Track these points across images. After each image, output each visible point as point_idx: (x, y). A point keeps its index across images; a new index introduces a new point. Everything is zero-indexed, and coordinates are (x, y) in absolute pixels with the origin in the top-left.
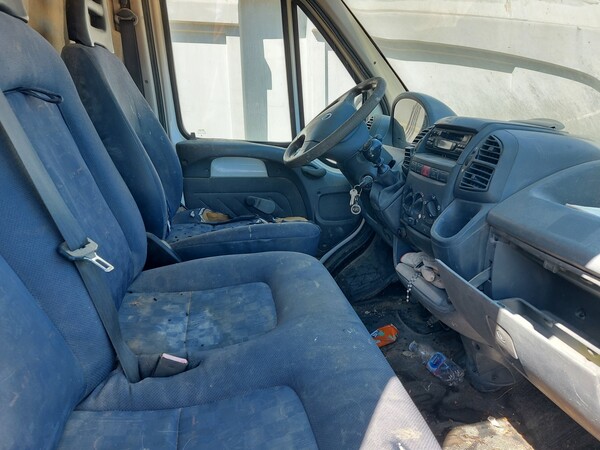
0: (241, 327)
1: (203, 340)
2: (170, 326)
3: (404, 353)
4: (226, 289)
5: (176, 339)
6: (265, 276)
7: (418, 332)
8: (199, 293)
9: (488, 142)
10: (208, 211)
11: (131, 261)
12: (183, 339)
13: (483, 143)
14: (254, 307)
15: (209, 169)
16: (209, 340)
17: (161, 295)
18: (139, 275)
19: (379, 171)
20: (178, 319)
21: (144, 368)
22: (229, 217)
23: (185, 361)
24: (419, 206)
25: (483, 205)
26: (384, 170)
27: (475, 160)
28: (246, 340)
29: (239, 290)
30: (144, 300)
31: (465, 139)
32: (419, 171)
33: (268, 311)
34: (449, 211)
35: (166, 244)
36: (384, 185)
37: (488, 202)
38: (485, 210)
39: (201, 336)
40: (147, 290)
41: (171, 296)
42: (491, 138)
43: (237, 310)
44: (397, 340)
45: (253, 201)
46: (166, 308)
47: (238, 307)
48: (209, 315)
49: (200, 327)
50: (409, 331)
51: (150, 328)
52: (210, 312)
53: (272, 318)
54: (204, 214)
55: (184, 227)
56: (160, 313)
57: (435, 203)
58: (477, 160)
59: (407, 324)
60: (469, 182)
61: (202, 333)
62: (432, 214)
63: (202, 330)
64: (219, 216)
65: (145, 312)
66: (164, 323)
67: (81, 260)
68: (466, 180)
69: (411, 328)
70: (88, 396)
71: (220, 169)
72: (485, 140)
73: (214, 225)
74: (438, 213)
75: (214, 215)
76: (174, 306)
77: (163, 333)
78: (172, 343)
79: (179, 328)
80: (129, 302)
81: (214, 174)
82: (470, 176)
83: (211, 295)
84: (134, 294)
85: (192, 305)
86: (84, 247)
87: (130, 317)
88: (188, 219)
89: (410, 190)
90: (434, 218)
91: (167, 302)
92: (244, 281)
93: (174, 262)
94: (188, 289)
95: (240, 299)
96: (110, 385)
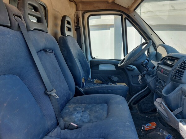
0: (96, 117)
1: (84, 120)
2: (77, 114)
3: (158, 133)
4: (95, 105)
5: (77, 119)
6: (107, 102)
7: (164, 126)
8: (87, 105)
9: (183, 62)
10: (96, 80)
11: (69, 94)
12: (79, 119)
13: (181, 63)
14: (101, 111)
15: (98, 67)
16: (86, 120)
17: (77, 105)
18: (72, 98)
19: (148, 70)
20: (80, 113)
21: (66, 126)
22: (103, 82)
23: (77, 126)
24: (160, 83)
25: (180, 84)
26: (149, 70)
27: (178, 69)
28: (96, 122)
29: (99, 106)
30: (72, 106)
31: (176, 61)
32: (160, 71)
33: (105, 113)
34: (169, 85)
35: (81, 90)
36: (150, 75)
37: (182, 83)
38: (181, 86)
39: (84, 119)
40: (74, 103)
41: (79, 105)
42: (184, 61)
43: (96, 112)
44: (156, 128)
45: (111, 77)
46: (77, 109)
47: (97, 111)
48: (88, 112)
49: (85, 116)
50: (161, 125)
51: (71, 114)
52: (89, 111)
53: (105, 116)
54: (95, 81)
55: (89, 84)
56: (75, 110)
57: (165, 82)
58: (179, 69)
59: (161, 123)
60: (176, 76)
61: (85, 118)
62: (164, 86)
63: (85, 117)
64: (100, 81)
65: (71, 109)
66: (76, 113)
67: (51, 95)
68: (174, 75)
69: (162, 124)
70: (49, 132)
71: (102, 67)
72: (182, 62)
73: (97, 84)
74: (165, 85)
75: (98, 81)
76: (80, 108)
77: (74, 116)
78: (76, 120)
79: (79, 115)
80: (68, 106)
81: (99, 69)
82: (176, 74)
83: (90, 106)
84: (70, 104)
85: (85, 109)
86: (52, 91)
87: (67, 111)
88: (90, 82)
89: (158, 77)
90: (164, 87)
91: (78, 107)
92: (101, 103)
93: (83, 95)
94: (84, 104)
95: (98, 108)
96: (56, 130)
